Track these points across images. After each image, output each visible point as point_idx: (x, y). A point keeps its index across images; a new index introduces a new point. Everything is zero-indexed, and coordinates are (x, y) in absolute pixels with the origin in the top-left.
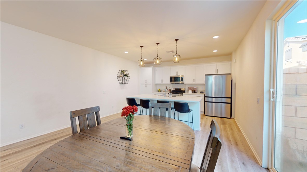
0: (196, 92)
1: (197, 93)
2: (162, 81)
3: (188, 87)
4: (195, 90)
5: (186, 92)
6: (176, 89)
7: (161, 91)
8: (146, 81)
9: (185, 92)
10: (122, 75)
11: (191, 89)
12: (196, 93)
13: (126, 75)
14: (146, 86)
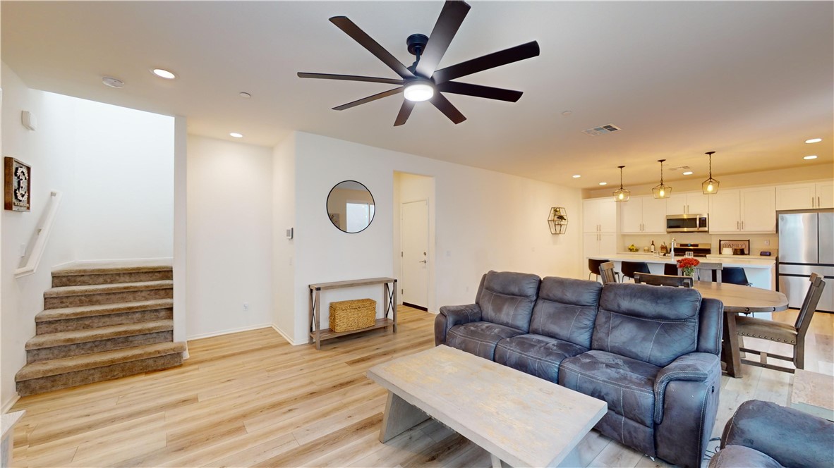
0: (746, 252)
1: (749, 254)
2: (642, 227)
3: (720, 241)
4: (743, 247)
5: (712, 252)
6: (681, 245)
7: (637, 250)
8: (599, 228)
9: (710, 253)
10: (556, 218)
11: (729, 246)
12: (746, 254)
13: (561, 218)
14: (599, 238)
